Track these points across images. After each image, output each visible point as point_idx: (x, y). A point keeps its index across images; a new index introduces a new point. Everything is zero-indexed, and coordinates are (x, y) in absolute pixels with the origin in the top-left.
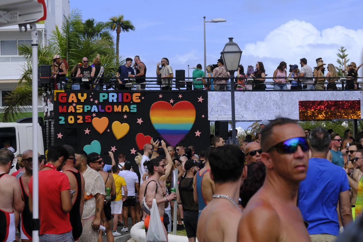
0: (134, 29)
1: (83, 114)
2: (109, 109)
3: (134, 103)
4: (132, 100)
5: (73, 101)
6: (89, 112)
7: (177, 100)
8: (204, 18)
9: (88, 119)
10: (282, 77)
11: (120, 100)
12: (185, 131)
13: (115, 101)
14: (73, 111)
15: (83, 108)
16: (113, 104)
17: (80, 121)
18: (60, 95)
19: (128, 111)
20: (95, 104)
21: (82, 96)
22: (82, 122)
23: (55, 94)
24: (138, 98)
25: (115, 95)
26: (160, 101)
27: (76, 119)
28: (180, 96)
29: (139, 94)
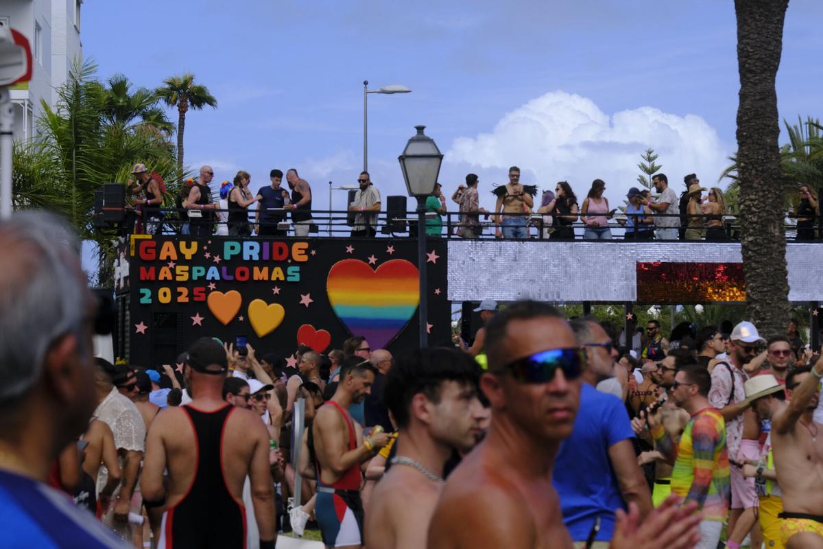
0: (215, 103)
1: (189, 284)
2: (242, 274)
3: (295, 263)
4: (290, 256)
5: (168, 257)
6: (202, 281)
7: (382, 257)
8: (366, 83)
9: (200, 294)
10: (601, 213)
11: (266, 257)
12: (400, 321)
13: (256, 258)
14: (170, 277)
15: (190, 272)
16: (251, 263)
17: (183, 299)
18: (143, 245)
19: (282, 278)
20: (215, 264)
21: (188, 246)
22: (187, 300)
23: (133, 243)
24: (303, 252)
25: (256, 245)
26: (349, 260)
27: (175, 294)
28: (391, 250)
29: (305, 245)
